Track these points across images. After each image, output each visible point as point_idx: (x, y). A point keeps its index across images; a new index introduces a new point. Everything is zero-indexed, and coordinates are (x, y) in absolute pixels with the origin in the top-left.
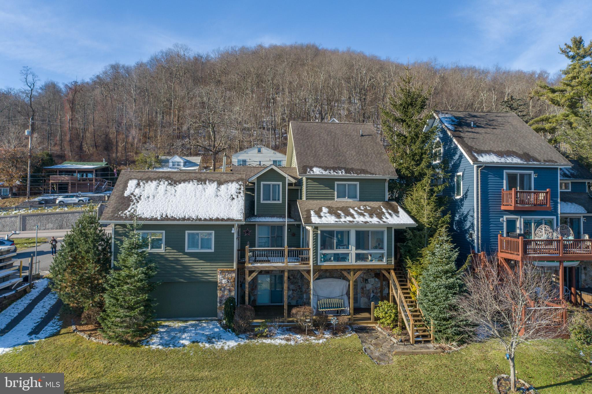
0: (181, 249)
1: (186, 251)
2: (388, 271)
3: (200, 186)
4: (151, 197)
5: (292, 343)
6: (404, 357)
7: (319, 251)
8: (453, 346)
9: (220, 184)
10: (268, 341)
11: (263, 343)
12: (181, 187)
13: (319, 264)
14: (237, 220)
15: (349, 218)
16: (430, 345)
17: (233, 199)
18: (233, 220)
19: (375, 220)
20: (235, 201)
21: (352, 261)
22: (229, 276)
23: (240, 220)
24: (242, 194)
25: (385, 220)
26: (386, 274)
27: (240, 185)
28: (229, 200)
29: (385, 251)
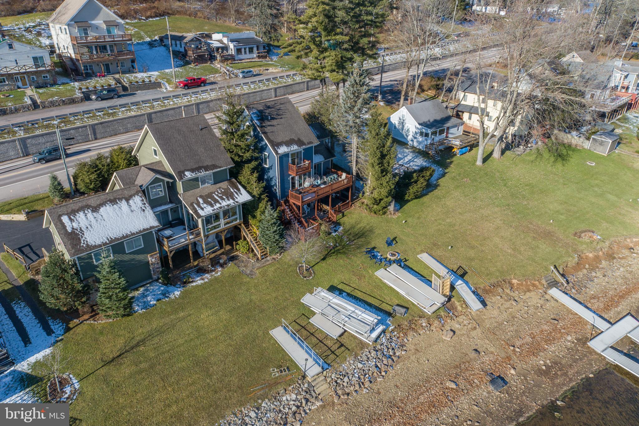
0: (124, 252)
1: (127, 252)
2: (240, 225)
3: (115, 206)
4: (89, 227)
5: (206, 280)
6: (261, 270)
7: (206, 228)
8: (278, 256)
9: (127, 200)
10: (194, 284)
11: (192, 286)
12: (102, 210)
13: (206, 234)
14: (157, 227)
15: (218, 205)
16: (268, 258)
17: (144, 210)
18: (153, 227)
19: (231, 201)
20: (146, 211)
21: (222, 227)
22: (156, 256)
23: (159, 226)
24: (147, 205)
25: (236, 200)
26: (239, 226)
27: (141, 197)
28: (142, 212)
29: (238, 216)
